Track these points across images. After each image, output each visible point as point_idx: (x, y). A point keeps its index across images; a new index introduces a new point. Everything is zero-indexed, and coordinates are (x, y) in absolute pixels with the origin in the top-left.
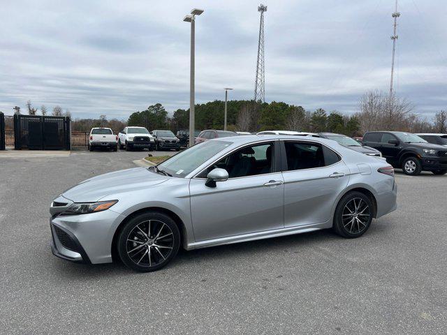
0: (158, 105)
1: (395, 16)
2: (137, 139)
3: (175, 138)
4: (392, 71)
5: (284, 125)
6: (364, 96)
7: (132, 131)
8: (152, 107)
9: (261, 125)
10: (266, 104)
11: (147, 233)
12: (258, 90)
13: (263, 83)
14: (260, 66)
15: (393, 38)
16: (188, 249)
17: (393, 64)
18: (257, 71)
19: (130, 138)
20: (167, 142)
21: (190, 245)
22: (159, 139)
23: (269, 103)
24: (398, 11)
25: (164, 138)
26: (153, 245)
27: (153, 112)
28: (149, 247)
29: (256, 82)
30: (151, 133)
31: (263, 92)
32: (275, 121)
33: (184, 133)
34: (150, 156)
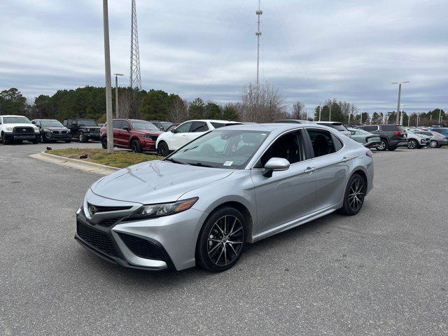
0: (14, 90)
1: (259, 13)
2: (17, 130)
3: (65, 128)
4: (258, 65)
5: (166, 114)
6: (244, 87)
7: (8, 120)
8: (5, 91)
9: (142, 114)
10: (144, 92)
11: (224, 230)
12: (134, 77)
13: (138, 69)
14: (134, 52)
15: (258, 34)
16: (253, 242)
17: (258, 58)
18: (132, 57)
19: (8, 129)
20: (56, 132)
21: (254, 237)
22: (45, 130)
23: (148, 91)
24: (261, 10)
25: (51, 128)
26: (227, 241)
27: (7, 98)
28: (224, 244)
29: (131, 68)
30: (34, 123)
31: (139, 80)
32: (157, 110)
33: (74, 122)
34: (48, 149)
